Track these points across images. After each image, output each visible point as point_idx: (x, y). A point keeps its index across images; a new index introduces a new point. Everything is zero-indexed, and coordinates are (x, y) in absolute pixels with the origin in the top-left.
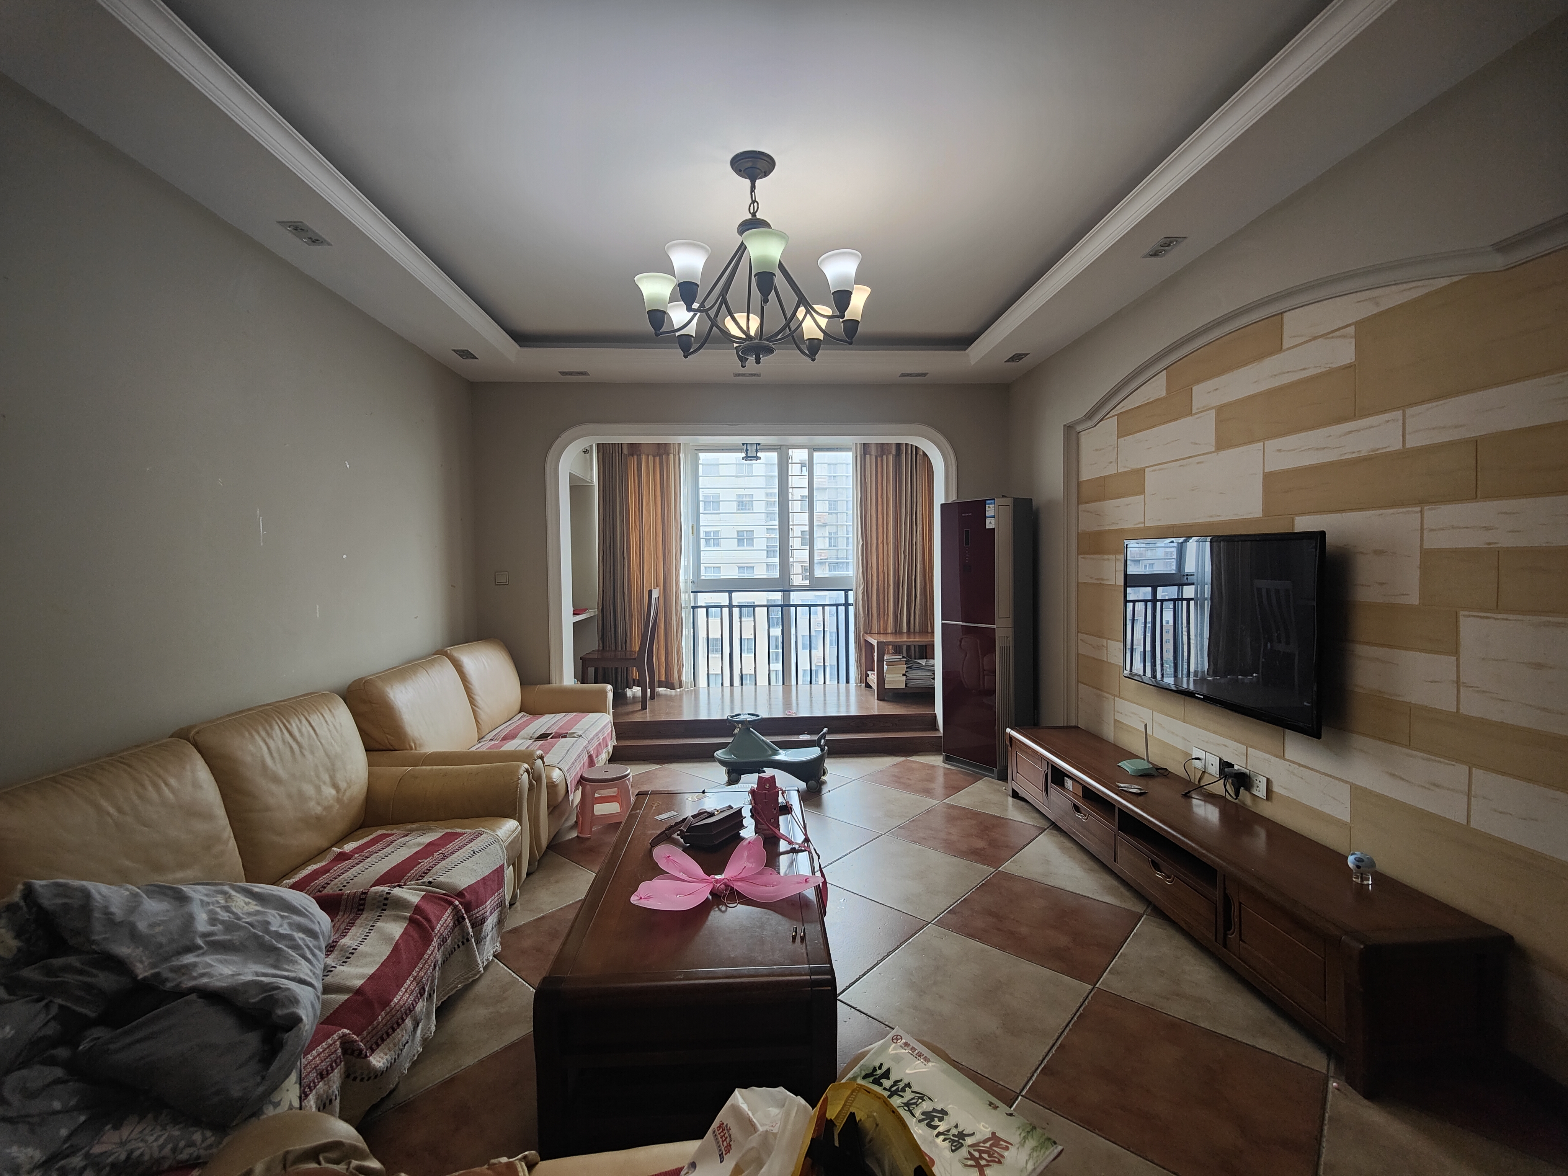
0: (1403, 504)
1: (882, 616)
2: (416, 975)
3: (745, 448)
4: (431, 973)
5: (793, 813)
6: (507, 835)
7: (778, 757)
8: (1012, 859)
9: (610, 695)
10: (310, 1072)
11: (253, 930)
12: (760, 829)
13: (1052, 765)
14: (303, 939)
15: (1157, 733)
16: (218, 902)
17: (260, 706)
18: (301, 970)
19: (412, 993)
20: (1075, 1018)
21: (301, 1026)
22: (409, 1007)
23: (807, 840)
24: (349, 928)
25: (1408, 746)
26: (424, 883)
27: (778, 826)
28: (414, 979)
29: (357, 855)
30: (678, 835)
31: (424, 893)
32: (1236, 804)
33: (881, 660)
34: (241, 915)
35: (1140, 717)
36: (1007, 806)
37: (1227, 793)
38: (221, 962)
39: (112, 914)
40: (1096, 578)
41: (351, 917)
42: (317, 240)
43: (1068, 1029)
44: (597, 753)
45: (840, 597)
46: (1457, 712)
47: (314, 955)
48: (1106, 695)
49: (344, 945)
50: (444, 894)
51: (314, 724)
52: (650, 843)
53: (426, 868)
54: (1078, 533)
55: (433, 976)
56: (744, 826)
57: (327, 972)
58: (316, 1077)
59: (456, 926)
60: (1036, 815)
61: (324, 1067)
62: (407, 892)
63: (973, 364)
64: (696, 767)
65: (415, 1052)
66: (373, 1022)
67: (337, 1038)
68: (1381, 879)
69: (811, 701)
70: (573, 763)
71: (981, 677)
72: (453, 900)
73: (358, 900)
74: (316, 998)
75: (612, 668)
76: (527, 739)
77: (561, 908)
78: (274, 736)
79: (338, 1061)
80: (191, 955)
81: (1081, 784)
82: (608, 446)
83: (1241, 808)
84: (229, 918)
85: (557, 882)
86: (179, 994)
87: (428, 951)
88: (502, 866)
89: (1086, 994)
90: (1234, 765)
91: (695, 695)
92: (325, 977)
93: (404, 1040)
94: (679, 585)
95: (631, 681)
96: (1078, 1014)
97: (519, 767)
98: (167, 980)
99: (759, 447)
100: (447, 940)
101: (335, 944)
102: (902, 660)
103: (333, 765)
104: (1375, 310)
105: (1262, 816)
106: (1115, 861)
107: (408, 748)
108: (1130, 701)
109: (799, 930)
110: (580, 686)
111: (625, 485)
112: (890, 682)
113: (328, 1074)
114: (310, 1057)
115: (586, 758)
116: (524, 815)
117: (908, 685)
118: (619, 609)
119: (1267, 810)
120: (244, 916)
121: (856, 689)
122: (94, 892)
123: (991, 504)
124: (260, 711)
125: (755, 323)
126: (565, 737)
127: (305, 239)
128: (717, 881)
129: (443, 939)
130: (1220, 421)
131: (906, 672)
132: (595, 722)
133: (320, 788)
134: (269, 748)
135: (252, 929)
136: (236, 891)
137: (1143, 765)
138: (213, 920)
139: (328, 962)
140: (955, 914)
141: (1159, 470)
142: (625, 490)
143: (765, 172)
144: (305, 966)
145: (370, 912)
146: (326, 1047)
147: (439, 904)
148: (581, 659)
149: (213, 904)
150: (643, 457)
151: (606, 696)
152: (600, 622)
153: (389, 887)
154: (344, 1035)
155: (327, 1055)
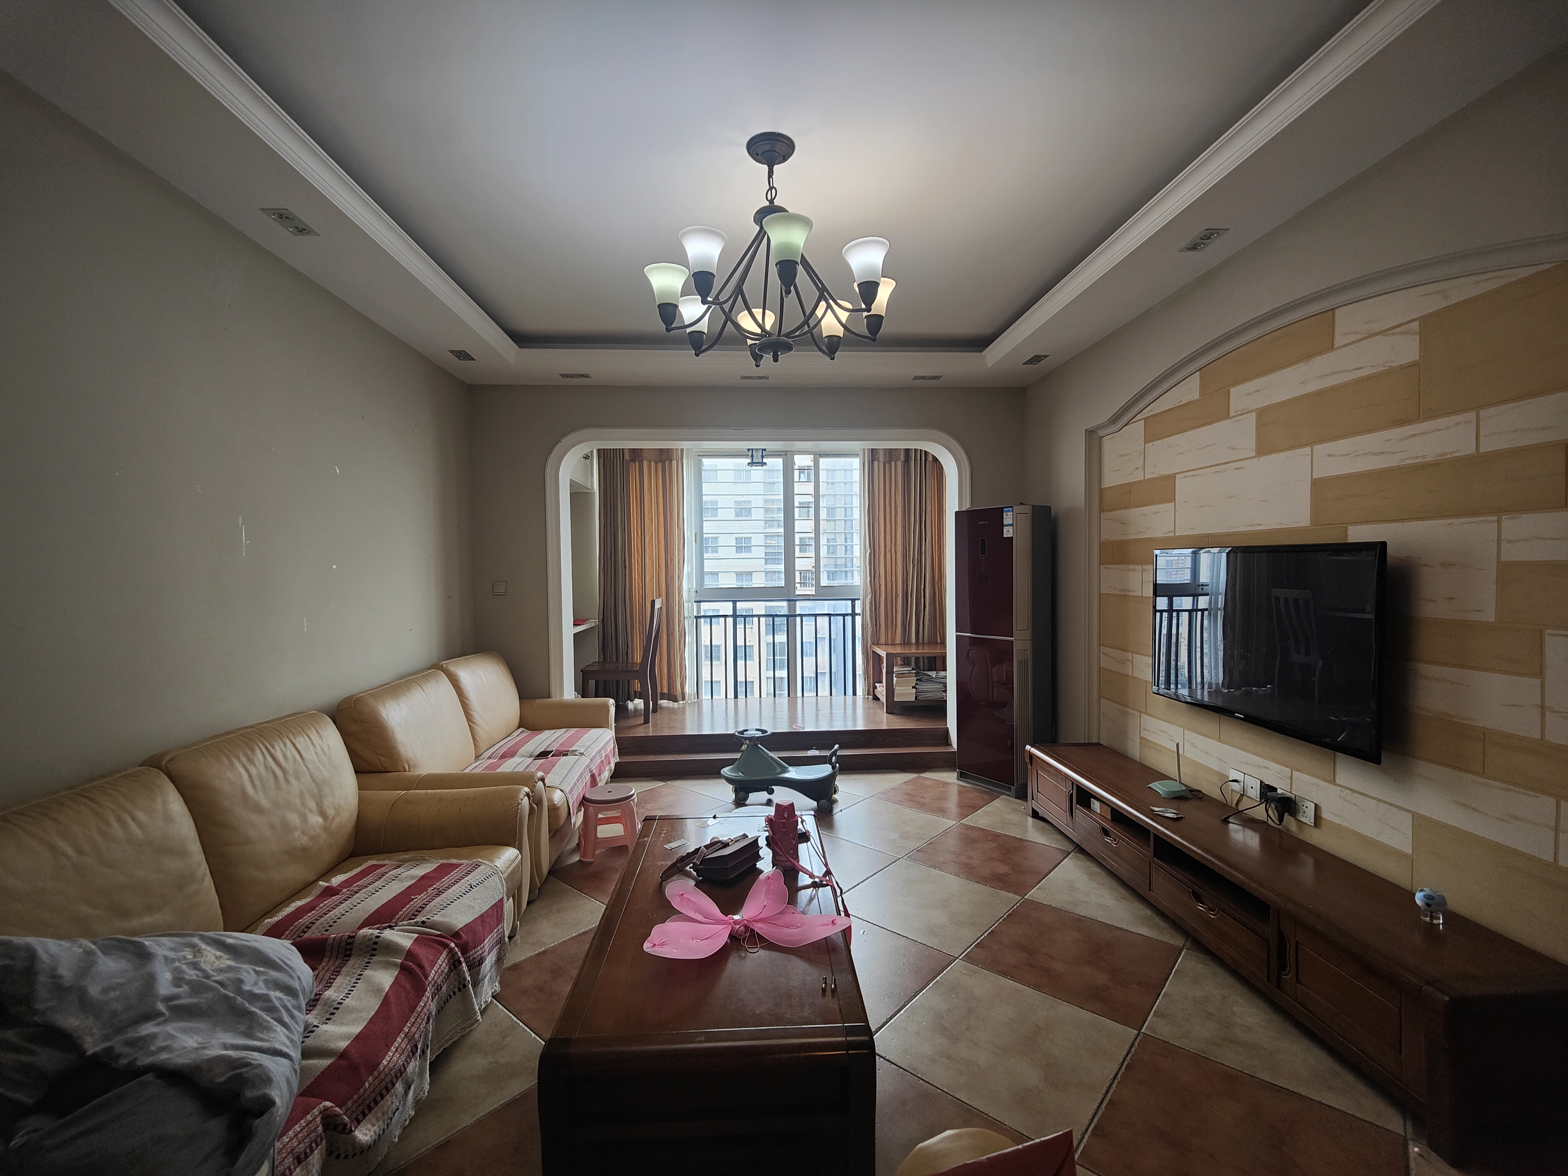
0: (1476, 514)
1: (890, 626)
2: (407, 1031)
3: (750, 454)
4: (424, 1027)
5: (812, 839)
6: (507, 866)
7: (786, 775)
8: (1038, 886)
9: (613, 710)
10: (286, 1157)
11: (224, 991)
12: (778, 861)
13: (1077, 785)
14: (280, 999)
15: (1188, 752)
16: (185, 958)
17: (240, 729)
18: (276, 1038)
19: (403, 1052)
20: (1123, 1068)
21: (274, 1110)
22: (400, 1070)
23: (828, 873)
24: (334, 977)
25: (1483, 773)
26: (417, 922)
27: (797, 858)
28: (406, 1036)
29: (345, 890)
30: (690, 868)
31: (417, 935)
32: (1280, 830)
33: (890, 673)
34: (211, 972)
35: (1170, 736)
36: (1027, 827)
37: (1269, 818)
38: (184, 1031)
39: (60, 977)
40: (1121, 588)
41: (337, 963)
42: (304, 230)
43: (1116, 1081)
44: (600, 771)
45: (845, 607)
46: (1541, 739)
47: (292, 1017)
48: (1132, 711)
49: (329, 999)
50: (438, 936)
51: (299, 747)
52: (661, 877)
53: (419, 906)
54: (1100, 541)
55: (426, 1030)
56: (760, 857)
57: (309, 1032)
58: (293, 1162)
59: (452, 971)
60: (1059, 837)
61: (302, 1150)
62: (400, 935)
63: (989, 366)
64: (702, 785)
65: (407, 1116)
66: (359, 1089)
67: (317, 1113)
68: (1452, 918)
69: (817, 714)
70: (575, 784)
71: (990, 688)
72: (448, 942)
73: (344, 944)
74: (293, 1072)
75: (613, 681)
76: (526, 757)
77: (564, 941)
78: (256, 762)
79: (319, 1140)
80: (150, 1023)
81: (1110, 806)
82: (609, 451)
83: (1284, 834)
84: (198, 976)
85: (559, 912)
86: (134, 1073)
87: (421, 1003)
88: (501, 900)
89: (1131, 1040)
90: (1277, 789)
91: (698, 708)
92: (306, 1039)
93: (394, 1107)
94: (682, 595)
95: (632, 694)
96: (1126, 1063)
97: (519, 791)
98: (119, 1056)
99: (764, 453)
100: (441, 988)
101: (318, 997)
102: (912, 672)
103: (320, 791)
104: (1445, 304)
105: (1309, 844)
106: (1150, 890)
107: (401, 769)
108: (1159, 719)
109: (829, 980)
110: (581, 700)
111: (627, 491)
112: (900, 695)
113: (306, 1157)
114: (285, 1139)
115: (588, 777)
116: (524, 838)
117: (918, 698)
118: (620, 619)
119: (1315, 838)
120: (214, 974)
121: (863, 702)
122: (41, 952)
123: (1009, 511)
124: (241, 735)
125: (770, 320)
126: (566, 755)
127: (291, 228)
128: (736, 922)
129: (437, 987)
130: (1261, 425)
131: (916, 684)
132: (597, 739)
133: (306, 816)
134: (250, 775)
135: (222, 990)
136: (207, 944)
137: (1175, 787)
138: (178, 980)
139: (310, 1020)
140: (983, 947)
141: (1192, 476)
142: (627, 497)
143: (784, 156)
144: (281, 1034)
145: (358, 958)
146: (304, 1124)
147: (433, 947)
148: (581, 671)
149: (179, 960)
150: (645, 463)
151: (608, 711)
152: (601, 630)
153: (378, 929)
154: (326, 1109)
155: (306, 1134)
